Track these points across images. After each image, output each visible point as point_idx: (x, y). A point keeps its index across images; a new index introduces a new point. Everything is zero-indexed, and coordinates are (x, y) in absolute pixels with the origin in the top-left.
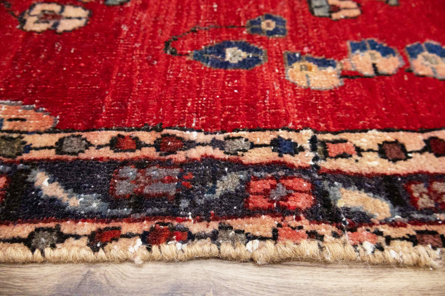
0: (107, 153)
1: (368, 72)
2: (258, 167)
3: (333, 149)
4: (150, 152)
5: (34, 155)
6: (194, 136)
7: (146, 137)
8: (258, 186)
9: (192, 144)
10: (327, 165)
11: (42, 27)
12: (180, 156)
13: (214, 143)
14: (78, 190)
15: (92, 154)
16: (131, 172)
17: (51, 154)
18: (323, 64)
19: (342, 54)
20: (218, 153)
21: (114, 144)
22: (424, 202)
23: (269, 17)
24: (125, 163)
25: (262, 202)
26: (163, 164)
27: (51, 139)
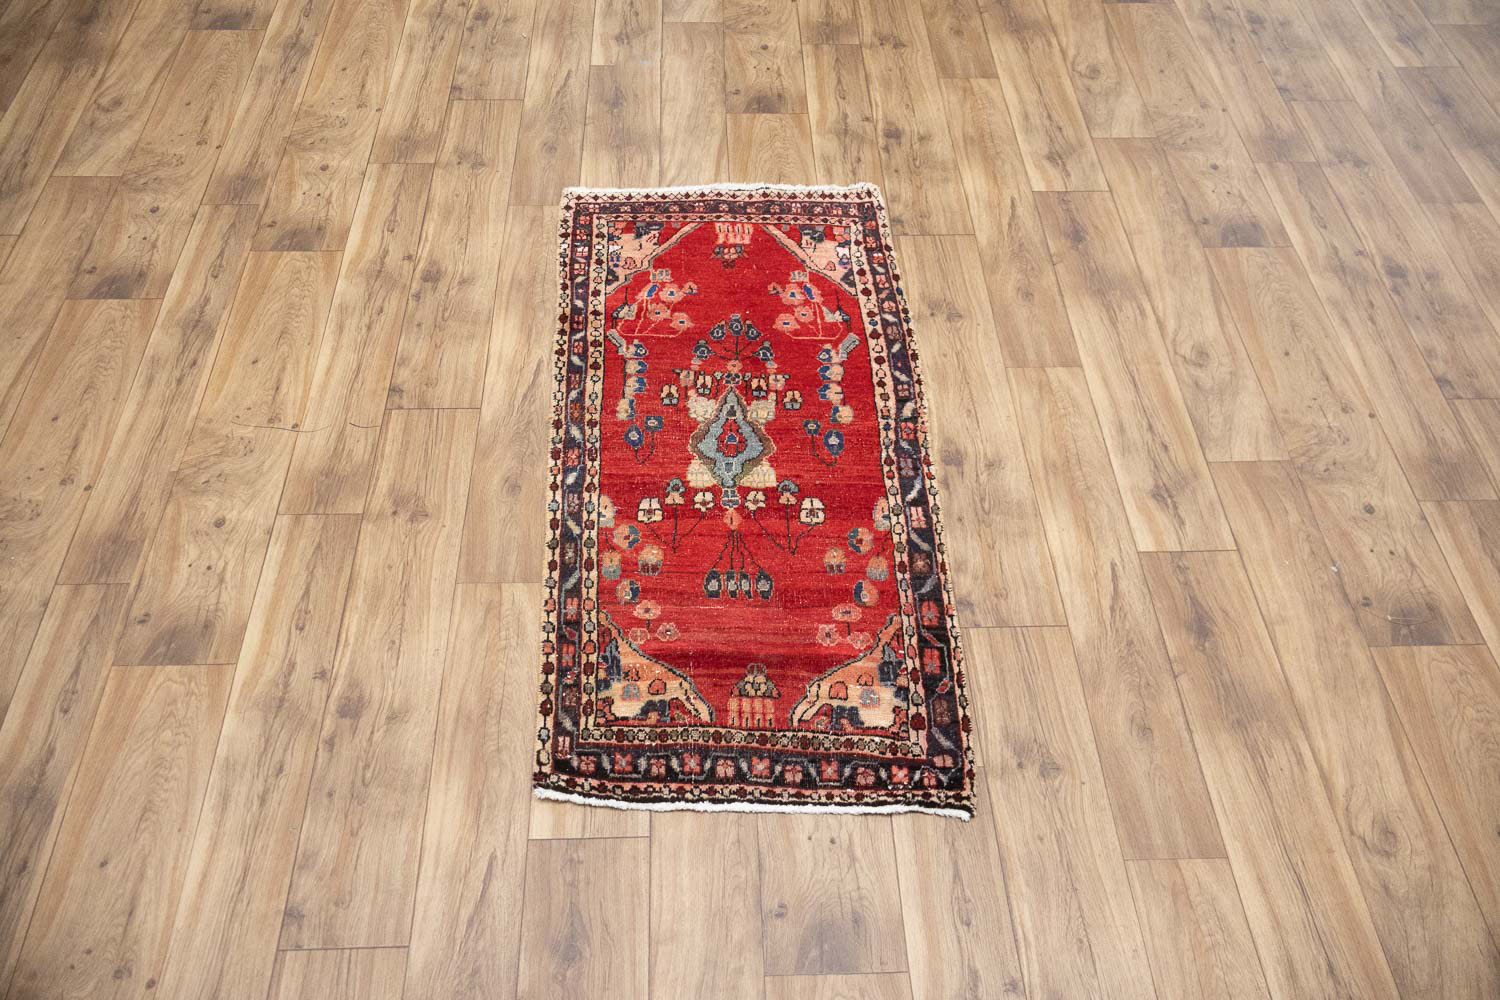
0: (896, 480)
1: (842, 396)
2: (897, 436)
3: (886, 413)
4: (894, 468)
5: (899, 502)
6: (884, 455)
7: (886, 469)
8: (905, 437)
9: (888, 455)
10: (893, 417)
11: (821, 515)
12: (895, 458)
13: (887, 448)
14: (913, 486)
15: (897, 484)
16: (903, 472)
17: (899, 497)
18: (837, 410)
19: (829, 404)
20: (892, 447)
21: (891, 478)
22: (907, 393)
23: (806, 425)
24: (899, 474)
25: (912, 436)
26: (899, 462)
27: (891, 498)
